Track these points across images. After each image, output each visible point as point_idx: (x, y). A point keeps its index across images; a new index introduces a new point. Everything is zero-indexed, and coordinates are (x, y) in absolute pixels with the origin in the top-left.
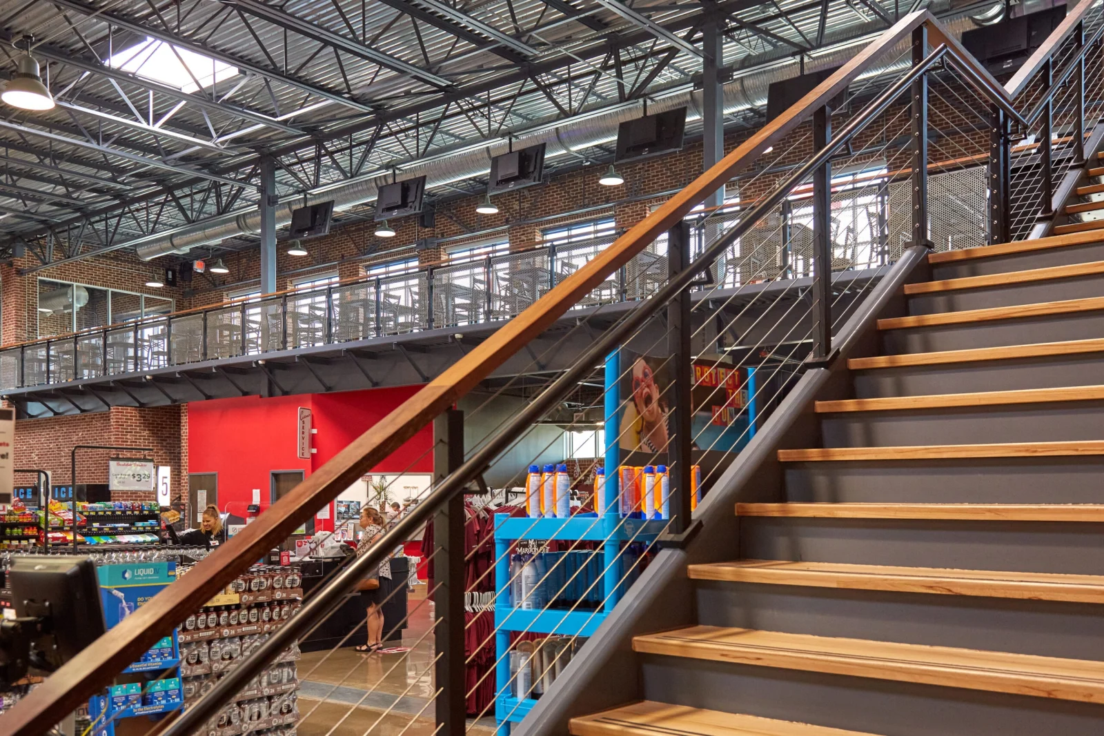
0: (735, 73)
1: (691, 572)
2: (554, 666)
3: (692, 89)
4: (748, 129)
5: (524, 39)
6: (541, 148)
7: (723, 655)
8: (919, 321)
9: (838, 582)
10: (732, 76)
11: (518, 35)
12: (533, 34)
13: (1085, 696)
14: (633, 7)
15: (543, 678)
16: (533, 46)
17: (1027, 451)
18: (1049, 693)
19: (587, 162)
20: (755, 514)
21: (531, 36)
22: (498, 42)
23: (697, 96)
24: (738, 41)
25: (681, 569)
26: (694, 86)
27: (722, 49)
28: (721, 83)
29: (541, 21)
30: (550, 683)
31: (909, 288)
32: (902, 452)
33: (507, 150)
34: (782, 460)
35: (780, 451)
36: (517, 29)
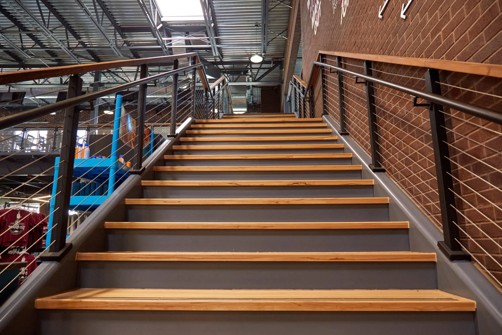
0: (105, 85)
1: (142, 183)
2: (77, 222)
3: (89, 86)
4: (103, 107)
5: (25, 51)
6: (24, 94)
7: (165, 202)
8: (198, 132)
9: (199, 184)
10: (104, 85)
11: (23, 48)
12: (29, 50)
13: (287, 202)
14: (73, 52)
15: (70, 227)
16: (29, 55)
17: (245, 157)
18: (277, 202)
19: (40, 105)
20: (161, 170)
21: (28, 50)
22: (14, 49)
23: (89, 89)
24: (107, 77)
25: (139, 182)
26: (90, 86)
27: (101, 78)
28: (100, 87)
29: (35, 46)
30: (74, 230)
31: (193, 126)
32: (207, 156)
33: (8, 91)
34: (165, 159)
35: (165, 156)
36: (22, 46)
